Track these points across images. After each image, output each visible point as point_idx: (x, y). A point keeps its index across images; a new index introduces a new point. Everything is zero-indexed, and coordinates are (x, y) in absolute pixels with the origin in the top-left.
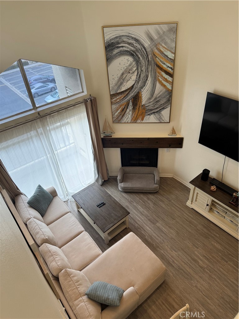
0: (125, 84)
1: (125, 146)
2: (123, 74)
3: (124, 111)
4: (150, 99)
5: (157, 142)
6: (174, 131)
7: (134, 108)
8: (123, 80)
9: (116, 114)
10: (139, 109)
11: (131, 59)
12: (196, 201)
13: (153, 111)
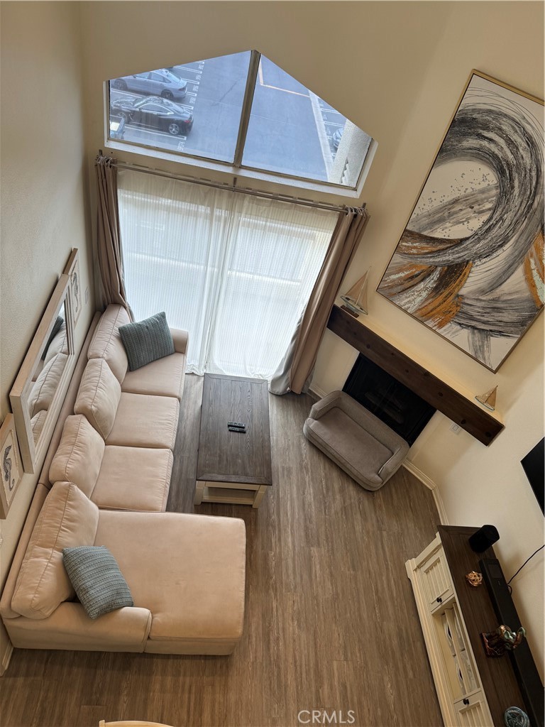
0: (448, 225)
1: (371, 355)
2: (456, 201)
3: (412, 281)
4: (483, 292)
5: (441, 395)
6: (492, 398)
7: (436, 290)
8: (450, 215)
9: (393, 277)
10: (447, 297)
11: (492, 178)
12: (427, 572)
13: (473, 323)
